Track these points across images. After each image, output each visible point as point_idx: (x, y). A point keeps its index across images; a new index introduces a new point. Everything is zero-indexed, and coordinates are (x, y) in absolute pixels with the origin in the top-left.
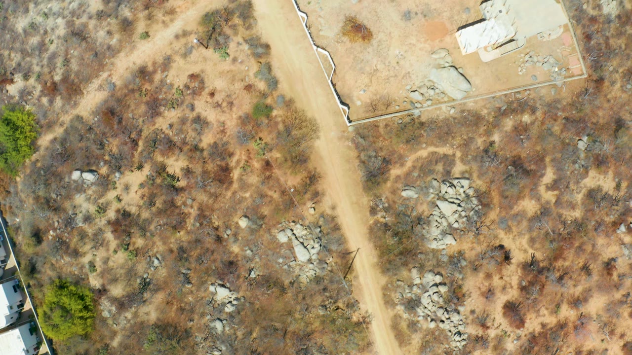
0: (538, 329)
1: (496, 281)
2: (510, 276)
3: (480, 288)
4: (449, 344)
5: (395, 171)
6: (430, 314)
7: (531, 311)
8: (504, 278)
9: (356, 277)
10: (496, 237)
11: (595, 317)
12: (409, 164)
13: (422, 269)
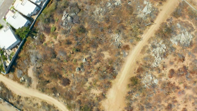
0: (172, 83)
1: (176, 62)
2: (179, 65)
3: (171, 60)
4: (152, 63)
5: (180, 18)
6: (155, 52)
7: (175, 77)
8: (178, 64)
9: (149, 28)
10: (185, 54)
11: (186, 94)
12: (185, 21)
13: (164, 42)
